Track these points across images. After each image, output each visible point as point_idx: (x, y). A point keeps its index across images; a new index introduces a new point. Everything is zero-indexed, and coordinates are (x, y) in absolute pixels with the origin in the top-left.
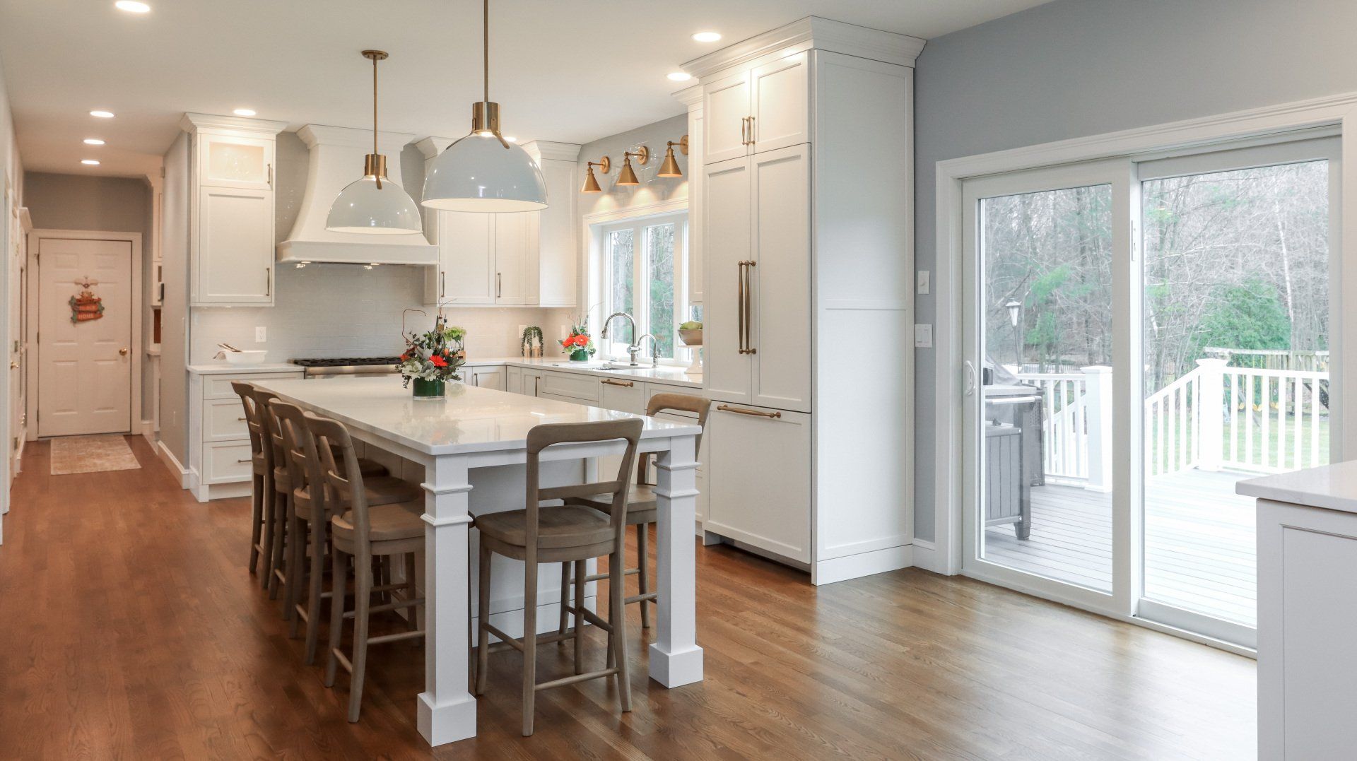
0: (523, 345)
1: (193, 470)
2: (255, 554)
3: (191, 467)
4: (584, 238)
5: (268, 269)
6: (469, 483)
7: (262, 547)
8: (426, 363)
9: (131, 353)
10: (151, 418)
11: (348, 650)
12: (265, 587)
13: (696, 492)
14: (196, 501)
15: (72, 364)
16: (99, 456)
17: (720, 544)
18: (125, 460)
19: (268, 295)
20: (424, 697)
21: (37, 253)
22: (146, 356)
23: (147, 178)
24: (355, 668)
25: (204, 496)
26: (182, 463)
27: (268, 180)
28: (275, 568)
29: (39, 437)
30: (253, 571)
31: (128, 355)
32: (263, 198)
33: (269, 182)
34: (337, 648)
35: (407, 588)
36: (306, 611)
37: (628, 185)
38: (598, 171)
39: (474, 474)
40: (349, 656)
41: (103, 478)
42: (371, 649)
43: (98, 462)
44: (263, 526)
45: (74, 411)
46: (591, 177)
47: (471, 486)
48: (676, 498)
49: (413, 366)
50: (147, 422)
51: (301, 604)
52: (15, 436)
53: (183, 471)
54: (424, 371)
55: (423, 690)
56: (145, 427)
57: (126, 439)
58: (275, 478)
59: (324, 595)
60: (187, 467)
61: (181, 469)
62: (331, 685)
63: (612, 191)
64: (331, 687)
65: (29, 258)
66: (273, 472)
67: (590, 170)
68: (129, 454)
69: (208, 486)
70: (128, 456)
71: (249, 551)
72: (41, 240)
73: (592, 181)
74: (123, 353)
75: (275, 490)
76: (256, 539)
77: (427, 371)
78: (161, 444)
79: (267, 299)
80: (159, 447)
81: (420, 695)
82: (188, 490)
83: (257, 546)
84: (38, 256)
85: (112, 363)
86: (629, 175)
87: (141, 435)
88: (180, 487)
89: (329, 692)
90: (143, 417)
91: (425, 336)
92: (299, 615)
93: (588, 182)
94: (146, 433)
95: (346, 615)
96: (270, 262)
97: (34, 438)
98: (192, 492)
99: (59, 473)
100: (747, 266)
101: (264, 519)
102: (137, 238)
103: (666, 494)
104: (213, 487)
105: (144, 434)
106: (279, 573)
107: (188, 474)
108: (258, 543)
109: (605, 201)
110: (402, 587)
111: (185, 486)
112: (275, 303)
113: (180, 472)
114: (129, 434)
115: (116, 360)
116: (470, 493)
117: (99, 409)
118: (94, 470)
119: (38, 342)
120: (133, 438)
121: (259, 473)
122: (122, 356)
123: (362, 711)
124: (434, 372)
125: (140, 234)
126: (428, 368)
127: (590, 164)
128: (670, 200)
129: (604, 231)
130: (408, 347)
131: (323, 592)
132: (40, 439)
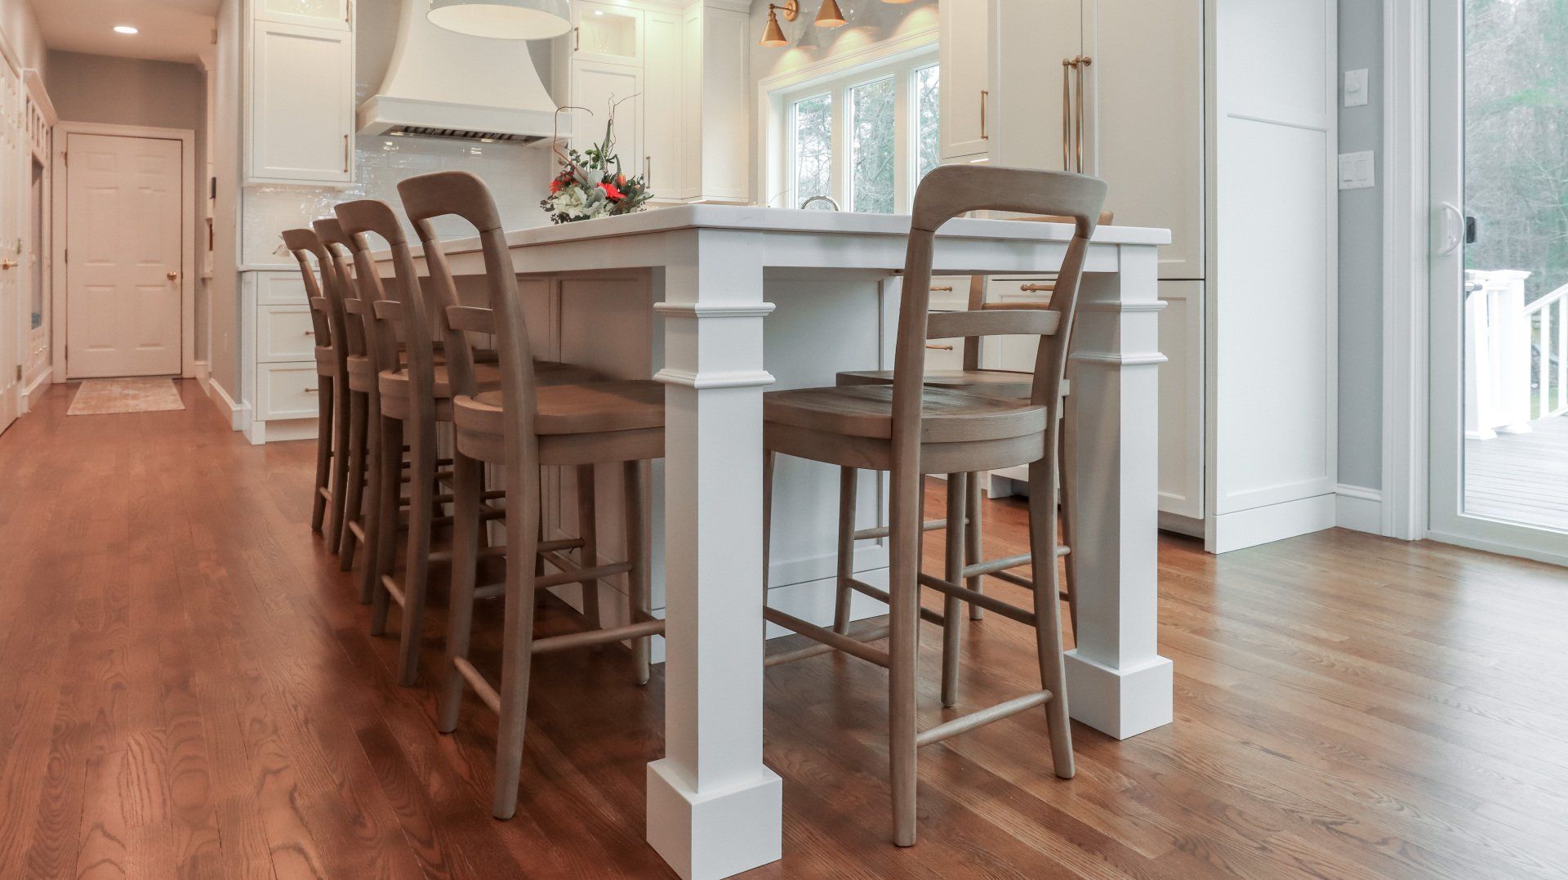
1: (247, 405)
2: (321, 502)
3: (244, 400)
4: (760, 110)
5: (346, 137)
6: (765, 300)
7: (329, 493)
8: (593, 192)
9: (182, 278)
10: (205, 358)
11: (489, 663)
12: (335, 552)
13: (1161, 357)
14: (249, 444)
15: (108, 289)
16: (134, 397)
17: (1011, 497)
18: (168, 400)
19: (346, 172)
20: (659, 769)
21: (64, 151)
22: (200, 280)
23: (199, 60)
24: (508, 706)
25: (259, 436)
26: (232, 397)
27: (345, 17)
28: (349, 520)
29: (68, 379)
30: (317, 529)
31: (178, 280)
32: (339, 41)
33: (347, 20)
34: (462, 656)
35: (581, 547)
36: (402, 589)
37: (831, 22)
38: (782, 16)
39: (777, 281)
40: (493, 676)
41: (134, 419)
42: (539, 661)
43: (131, 402)
44: (332, 459)
45: (111, 347)
46: (773, 23)
47: (772, 305)
48: (1129, 365)
49: (571, 196)
50: (201, 363)
51: (391, 574)
52: (19, 364)
53: (234, 407)
54: (590, 205)
55: (659, 753)
56: (196, 368)
57: (175, 383)
58: (349, 369)
59: (434, 556)
60: (239, 401)
61: (230, 404)
62: (452, 728)
63: (804, 42)
64: (453, 732)
65: (54, 156)
66: (346, 361)
67: (773, 14)
68: (173, 395)
69: (264, 423)
70: (172, 397)
71: (311, 501)
72: (69, 135)
73: (774, 27)
74: (171, 278)
75: (349, 390)
76: (323, 481)
77: (596, 204)
78: (214, 382)
79: (346, 177)
80: (211, 385)
81: (652, 765)
82: (240, 432)
83: (322, 490)
84: (66, 154)
85: (159, 289)
86: (832, 10)
87: (195, 378)
88: (230, 427)
89: (449, 745)
90: (197, 357)
91: (589, 153)
92: (388, 594)
93: (770, 31)
94: (201, 376)
95: (481, 592)
96: (349, 126)
97: (60, 378)
98: (245, 433)
99: (78, 413)
100: (1080, 64)
101: (333, 450)
102: (188, 136)
103: (1111, 357)
104: (271, 424)
105: (198, 377)
106: (354, 527)
107: (241, 411)
108: (326, 486)
109: (793, 58)
110: (570, 545)
111: (235, 427)
113: (230, 409)
114: (180, 377)
115: (163, 286)
116: (770, 321)
117: (143, 345)
118: (123, 410)
119: (66, 261)
120: (185, 382)
121: (327, 374)
122: (171, 282)
123: (524, 795)
124: (605, 206)
125: (192, 132)
126: (597, 199)
127: (772, 7)
128: (889, 40)
129: (785, 101)
130: (561, 169)
131: (431, 552)
132: (69, 381)
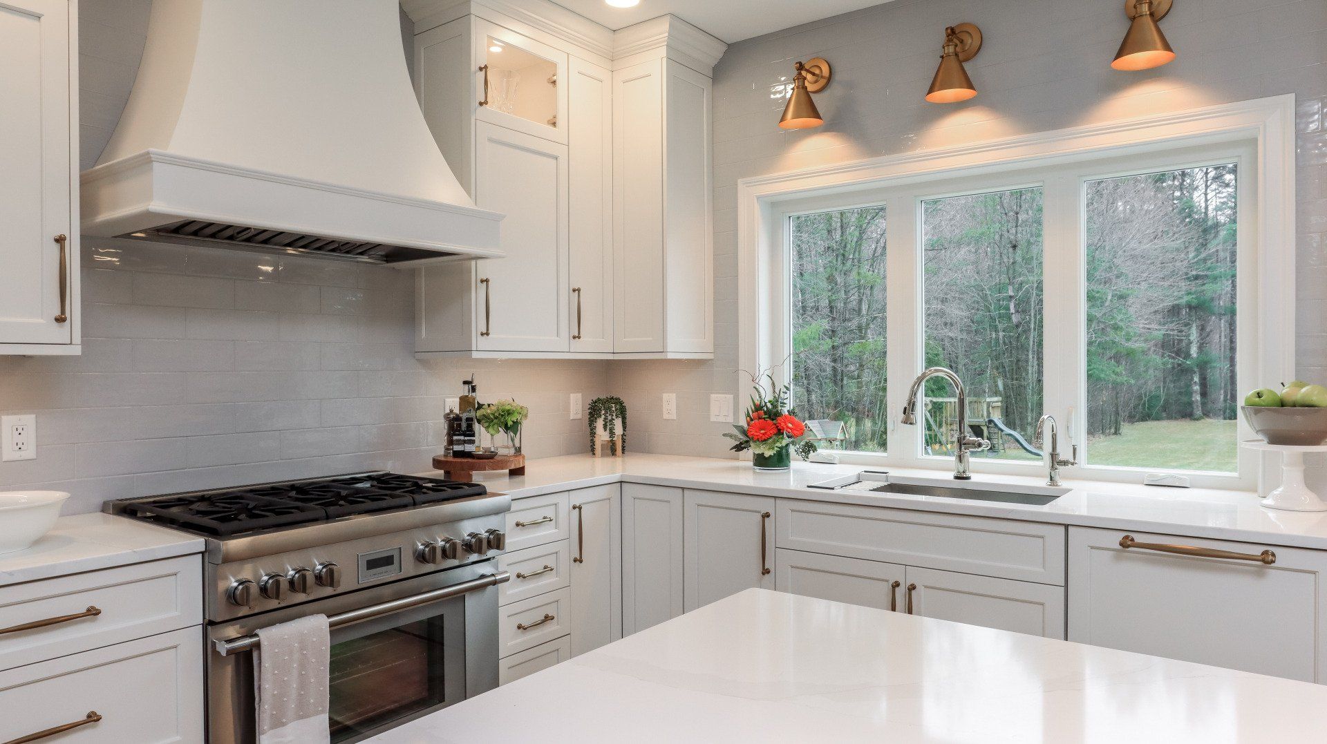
0: (593, 434)
5: (60, 240)
19: (60, 320)
32: (39, 18)
46: (803, 92)
67: (801, 80)
73: (803, 97)
79: (59, 334)
93: (797, 103)
96: (65, 218)
112: (83, 343)
129: (776, 211)
